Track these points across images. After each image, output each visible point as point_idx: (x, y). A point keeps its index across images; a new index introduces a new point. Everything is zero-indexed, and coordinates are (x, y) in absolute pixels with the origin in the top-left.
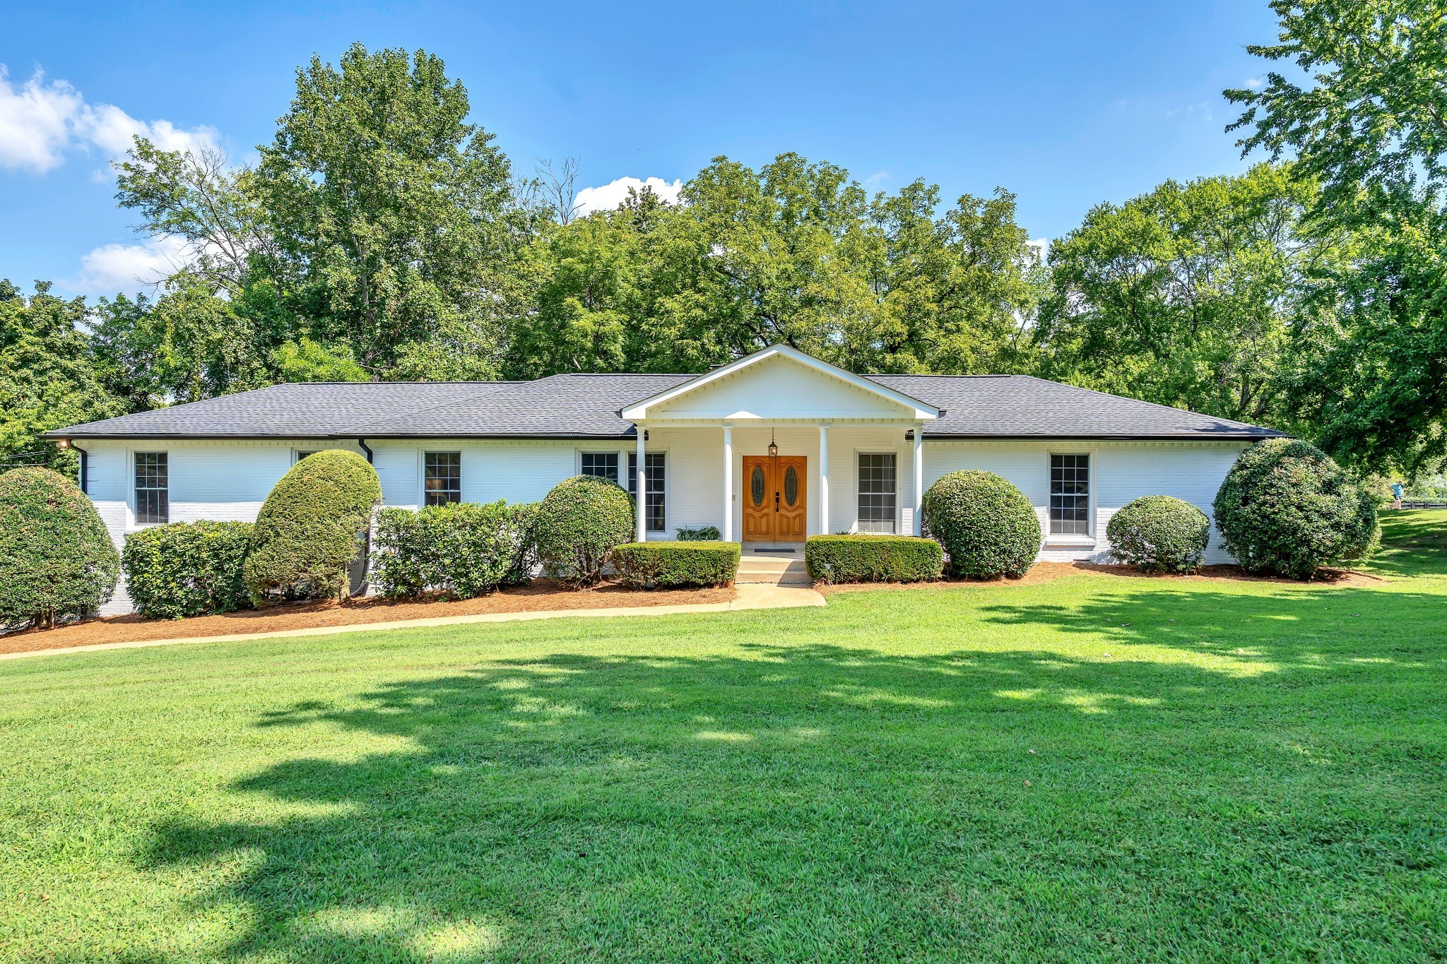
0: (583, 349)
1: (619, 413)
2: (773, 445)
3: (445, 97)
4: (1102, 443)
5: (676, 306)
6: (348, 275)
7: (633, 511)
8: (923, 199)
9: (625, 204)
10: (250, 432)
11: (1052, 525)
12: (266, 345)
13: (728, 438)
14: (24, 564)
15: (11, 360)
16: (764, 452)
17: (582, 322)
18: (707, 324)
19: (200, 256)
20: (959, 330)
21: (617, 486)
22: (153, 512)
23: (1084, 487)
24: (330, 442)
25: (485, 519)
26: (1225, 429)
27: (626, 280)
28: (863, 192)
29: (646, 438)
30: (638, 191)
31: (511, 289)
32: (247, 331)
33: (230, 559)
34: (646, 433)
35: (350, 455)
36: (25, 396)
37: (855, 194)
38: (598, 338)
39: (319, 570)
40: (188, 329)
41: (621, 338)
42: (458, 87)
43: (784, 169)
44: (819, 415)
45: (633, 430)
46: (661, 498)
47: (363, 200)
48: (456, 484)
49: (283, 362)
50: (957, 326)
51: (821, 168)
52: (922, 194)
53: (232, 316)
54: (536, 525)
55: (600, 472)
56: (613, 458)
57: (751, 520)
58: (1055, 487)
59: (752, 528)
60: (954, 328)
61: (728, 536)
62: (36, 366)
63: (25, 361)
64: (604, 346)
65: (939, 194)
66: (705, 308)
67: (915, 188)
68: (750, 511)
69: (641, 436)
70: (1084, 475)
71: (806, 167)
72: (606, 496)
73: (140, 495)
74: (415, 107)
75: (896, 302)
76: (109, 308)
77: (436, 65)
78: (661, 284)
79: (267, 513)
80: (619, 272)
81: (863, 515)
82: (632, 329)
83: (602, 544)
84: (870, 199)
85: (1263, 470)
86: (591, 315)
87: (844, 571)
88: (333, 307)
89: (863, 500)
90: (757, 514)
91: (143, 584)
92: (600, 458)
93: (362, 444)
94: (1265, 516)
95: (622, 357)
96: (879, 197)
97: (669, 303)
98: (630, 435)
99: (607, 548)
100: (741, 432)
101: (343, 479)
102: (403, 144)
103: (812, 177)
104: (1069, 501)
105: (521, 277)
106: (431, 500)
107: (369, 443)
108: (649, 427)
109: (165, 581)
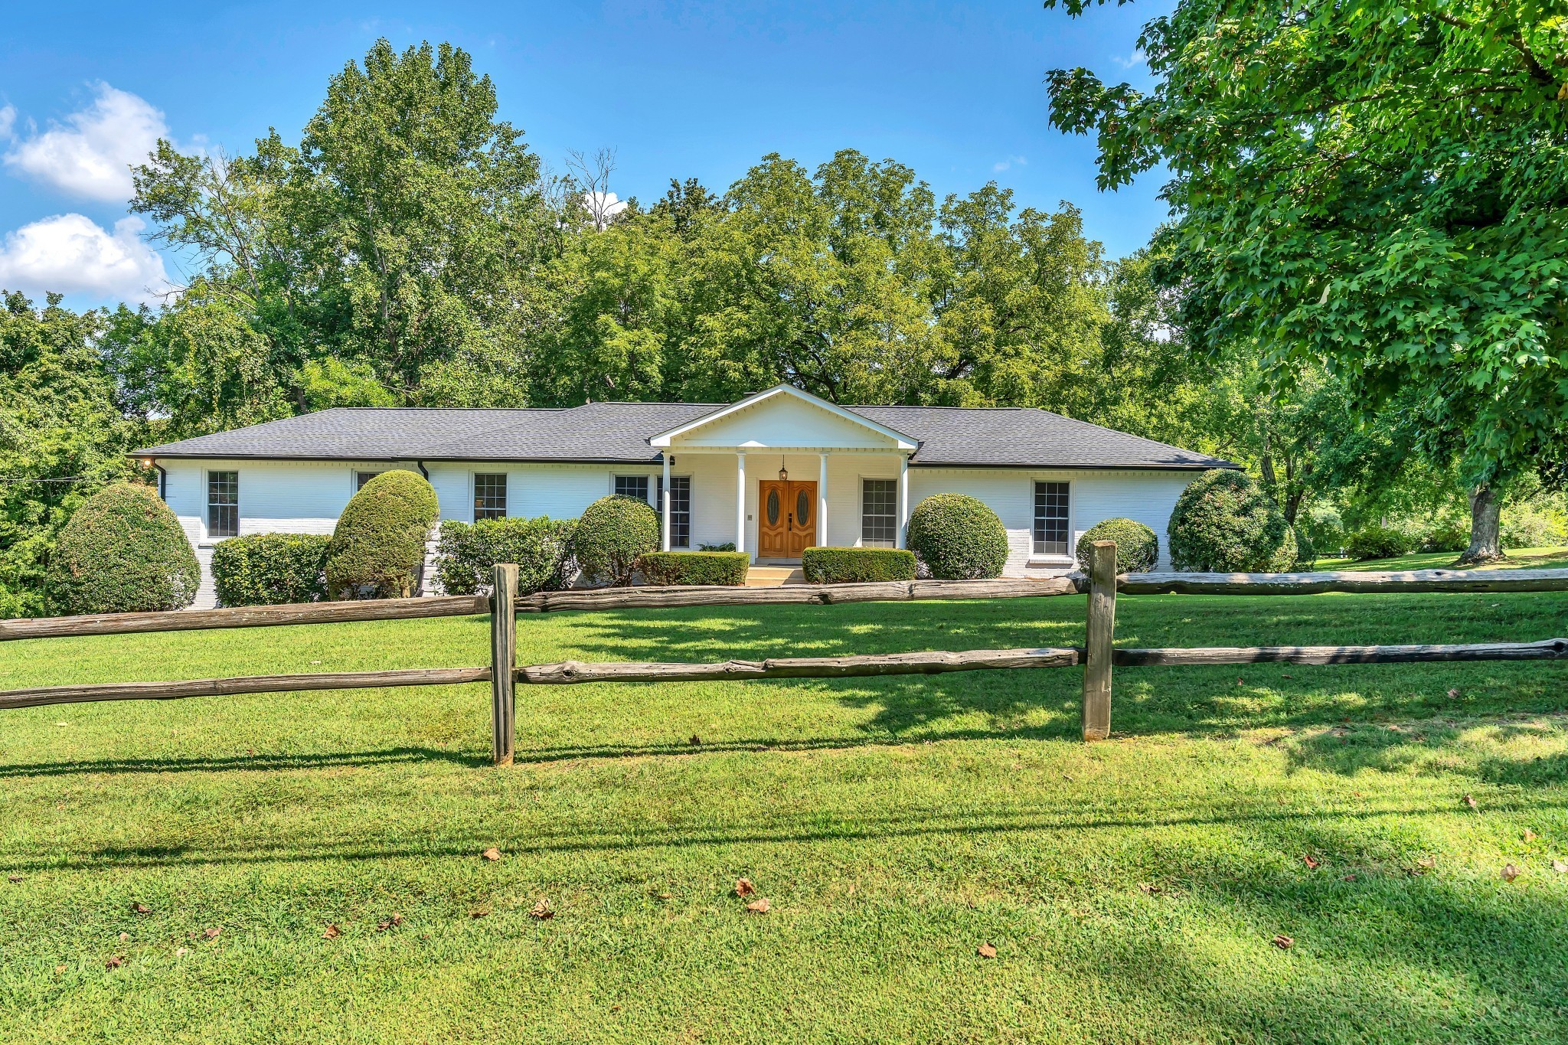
0: (616, 369)
1: (648, 441)
2: (783, 470)
3: (470, 94)
4: (1080, 472)
5: (717, 324)
6: (371, 290)
7: (660, 526)
8: (995, 204)
9: (667, 198)
10: (316, 454)
11: (1035, 545)
12: (282, 362)
13: (741, 463)
14: (133, 565)
15: (33, 377)
16: (775, 476)
17: (615, 342)
18: (750, 344)
19: (210, 265)
20: (1018, 354)
21: (646, 503)
22: (224, 527)
23: (1064, 512)
24: (394, 464)
25: (533, 530)
26: (1185, 460)
27: (664, 295)
28: (931, 195)
29: (672, 463)
30: (682, 185)
31: (539, 300)
32: (263, 348)
33: (310, 564)
34: (672, 458)
35: (413, 475)
36: (47, 415)
37: (923, 196)
38: (633, 357)
39: (391, 572)
40: (210, 348)
41: (658, 358)
42: (486, 81)
43: (845, 166)
44: (819, 445)
45: (660, 456)
46: (686, 518)
47: (384, 209)
48: (502, 502)
49: (308, 382)
50: (1016, 350)
51: (884, 166)
52: (994, 199)
53: (251, 332)
54: (575, 536)
55: (632, 493)
56: (643, 481)
57: (767, 539)
58: (1039, 512)
59: (767, 545)
60: (1013, 352)
61: (741, 548)
62: (56, 385)
63: (46, 379)
64: (640, 367)
65: (1012, 200)
66: (748, 326)
67: (987, 192)
68: (765, 529)
69: (667, 461)
70: (1065, 500)
71: (867, 167)
72: (635, 512)
73: (212, 511)
74: (442, 112)
75: (949, 324)
76: (110, 319)
77: (462, 61)
78: (701, 300)
79: (346, 524)
80: (657, 286)
81: (867, 535)
82: (670, 348)
83: (631, 552)
84: (939, 202)
85: (1197, 496)
86: (626, 333)
87: (834, 575)
88: (356, 324)
89: (866, 522)
90: (772, 533)
91: (233, 585)
92: (632, 480)
93: (420, 466)
94: (1192, 534)
95: (658, 378)
96: (950, 199)
97: (710, 322)
98: (658, 461)
99: (636, 556)
100: (753, 460)
101: (410, 495)
102: (429, 151)
103: (875, 177)
104: (1051, 524)
105: (551, 287)
106: (478, 516)
107: (426, 464)
108: (674, 453)
109: (253, 583)
